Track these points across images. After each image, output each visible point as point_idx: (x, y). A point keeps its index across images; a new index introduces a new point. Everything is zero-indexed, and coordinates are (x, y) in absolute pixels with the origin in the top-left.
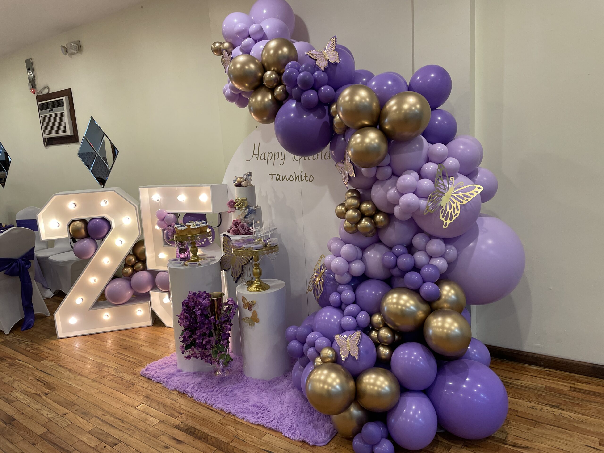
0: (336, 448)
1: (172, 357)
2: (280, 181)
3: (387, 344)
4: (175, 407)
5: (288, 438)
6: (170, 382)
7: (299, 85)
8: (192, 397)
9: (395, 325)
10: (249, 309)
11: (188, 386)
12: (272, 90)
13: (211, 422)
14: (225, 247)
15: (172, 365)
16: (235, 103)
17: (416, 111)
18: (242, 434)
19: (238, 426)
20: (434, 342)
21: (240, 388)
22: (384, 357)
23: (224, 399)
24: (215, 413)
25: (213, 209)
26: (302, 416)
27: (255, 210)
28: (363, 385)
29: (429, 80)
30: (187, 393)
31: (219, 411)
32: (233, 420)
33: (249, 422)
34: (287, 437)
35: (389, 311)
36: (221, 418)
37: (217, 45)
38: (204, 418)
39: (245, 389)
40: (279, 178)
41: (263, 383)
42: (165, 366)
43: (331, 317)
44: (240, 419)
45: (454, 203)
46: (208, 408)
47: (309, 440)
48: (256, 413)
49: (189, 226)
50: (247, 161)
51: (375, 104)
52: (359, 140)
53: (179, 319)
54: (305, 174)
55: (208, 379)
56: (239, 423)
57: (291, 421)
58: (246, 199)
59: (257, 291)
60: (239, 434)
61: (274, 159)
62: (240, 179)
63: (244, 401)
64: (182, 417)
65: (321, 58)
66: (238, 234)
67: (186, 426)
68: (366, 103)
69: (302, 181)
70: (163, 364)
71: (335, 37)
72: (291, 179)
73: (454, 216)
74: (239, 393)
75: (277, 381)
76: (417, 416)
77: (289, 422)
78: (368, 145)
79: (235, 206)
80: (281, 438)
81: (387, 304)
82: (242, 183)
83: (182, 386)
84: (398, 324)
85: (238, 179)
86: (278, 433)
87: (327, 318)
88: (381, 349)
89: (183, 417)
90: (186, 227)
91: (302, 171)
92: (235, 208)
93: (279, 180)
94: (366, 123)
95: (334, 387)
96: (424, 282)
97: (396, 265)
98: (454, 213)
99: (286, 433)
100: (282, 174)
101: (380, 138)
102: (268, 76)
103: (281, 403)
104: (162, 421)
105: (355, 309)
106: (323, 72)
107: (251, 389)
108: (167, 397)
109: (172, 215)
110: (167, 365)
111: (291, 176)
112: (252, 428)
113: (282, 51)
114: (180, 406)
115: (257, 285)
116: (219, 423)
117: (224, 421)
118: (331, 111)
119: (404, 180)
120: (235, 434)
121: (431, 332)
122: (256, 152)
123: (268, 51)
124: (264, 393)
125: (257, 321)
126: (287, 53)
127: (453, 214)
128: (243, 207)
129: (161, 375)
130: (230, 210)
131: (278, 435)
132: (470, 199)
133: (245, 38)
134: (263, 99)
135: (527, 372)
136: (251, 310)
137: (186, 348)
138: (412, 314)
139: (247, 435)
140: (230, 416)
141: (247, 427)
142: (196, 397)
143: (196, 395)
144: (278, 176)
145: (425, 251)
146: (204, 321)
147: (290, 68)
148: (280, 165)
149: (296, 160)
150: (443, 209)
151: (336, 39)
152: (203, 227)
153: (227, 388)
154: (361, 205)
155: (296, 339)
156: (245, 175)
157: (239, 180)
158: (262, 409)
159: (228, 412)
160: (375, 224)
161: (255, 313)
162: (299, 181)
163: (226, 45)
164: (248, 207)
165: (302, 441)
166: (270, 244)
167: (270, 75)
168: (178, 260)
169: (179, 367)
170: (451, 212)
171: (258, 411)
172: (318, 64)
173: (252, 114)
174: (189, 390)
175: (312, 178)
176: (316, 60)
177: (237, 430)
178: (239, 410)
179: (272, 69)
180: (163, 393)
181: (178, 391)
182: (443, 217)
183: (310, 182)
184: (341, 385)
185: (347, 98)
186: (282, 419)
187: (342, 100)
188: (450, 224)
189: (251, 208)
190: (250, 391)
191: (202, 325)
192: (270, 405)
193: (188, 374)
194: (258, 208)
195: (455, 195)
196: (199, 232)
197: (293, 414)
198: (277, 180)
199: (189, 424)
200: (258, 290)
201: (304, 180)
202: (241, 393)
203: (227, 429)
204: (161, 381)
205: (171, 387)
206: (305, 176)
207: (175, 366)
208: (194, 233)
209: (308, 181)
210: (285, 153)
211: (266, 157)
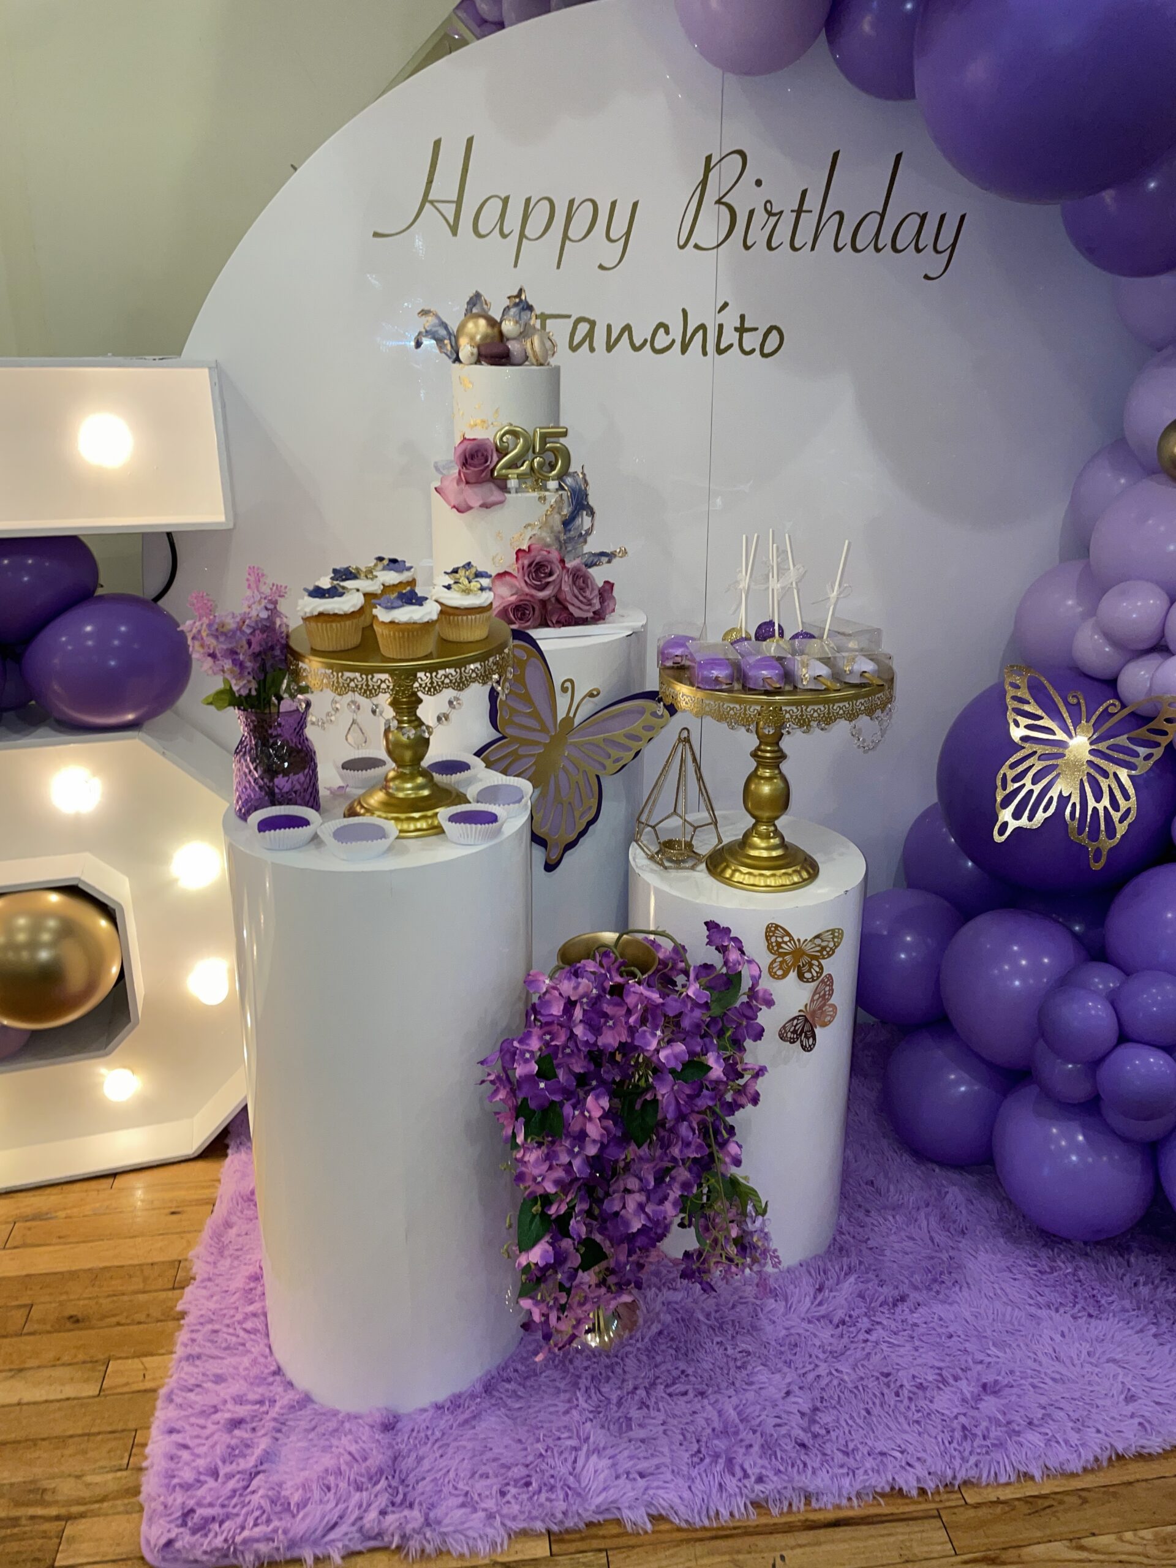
2: (592, 349)
33: (1064, 1473)
36: (943, 1533)
40: (590, 335)
50: (376, 235)
54: (742, 317)
58: (564, 434)
61: (565, 237)
62: (482, 323)
66: (544, 624)
69: (720, 351)
72: (661, 341)
79: (498, 472)
82: (512, 345)
91: (726, 305)
92: (502, 482)
93: (587, 343)
100: (611, 317)
110: (264, 1424)
115: (765, 854)
122: (445, 187)
125: (829, 1017)
128: (547, 478)
130: (471, 495)
136: (809, 980)
139: (1148, 1534)
144: (583, 328)
148: (601, 267)
149: (696, 246)
157: (477, 328)
161: (825, 989)
162: (705, 353)
164: (563, 477)
175: (773, 339)
183: (764, 355)
189: (572, 482)
201: (731, 346)
206: (741, 330)
209: (753, 351)
210: (635, 205)
211: (513, 222)
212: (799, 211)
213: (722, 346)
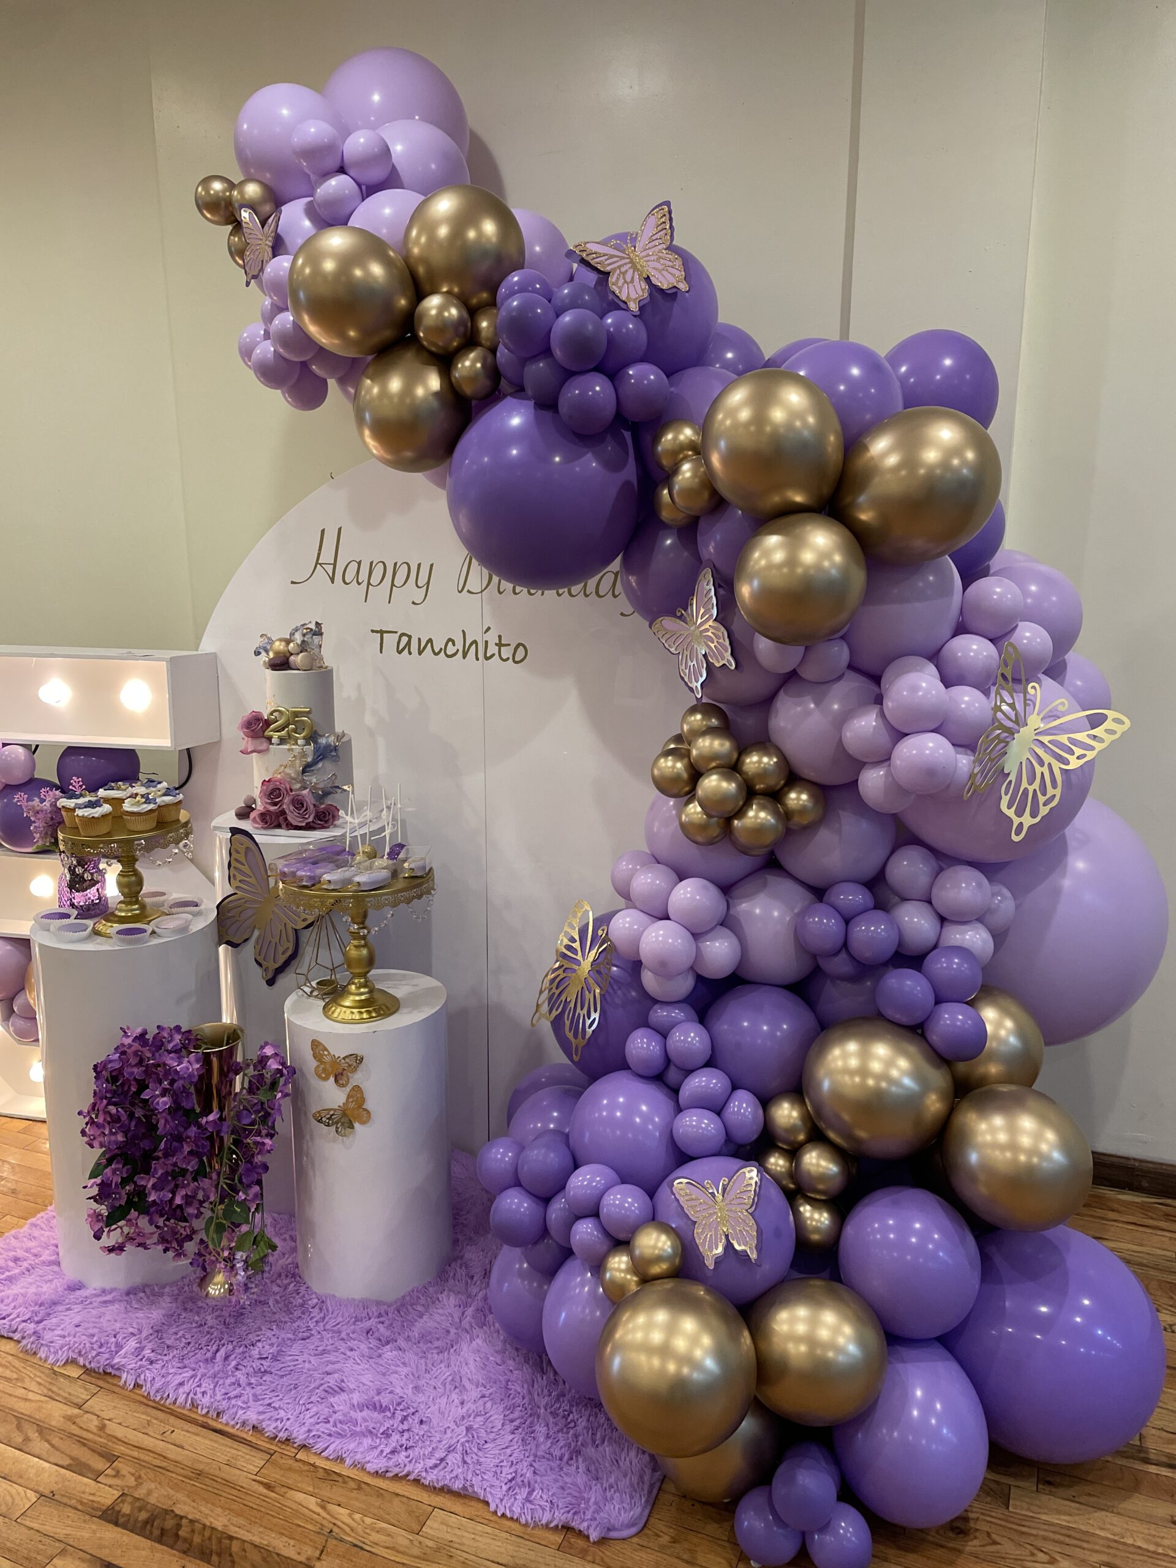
0: (675, 1541)
1: (36, 1233)
2: (410, 653)
3: (823, 1198)
4: (85, 1434)
5: (512, 1519)
6: (48, 1336)
7: (558, 352)
8: (137, 1386)
9: (850, 1137)
10: (336, 1081)
11: (119, 1347)
12: (444, 362)
13: (227, 1483)
14: (235, 868)
15: (44, 1263)
16: (279, 391)
17: (965, 471)
18: (349, 1521)
19: (326, 1491)
20: (983, 1190)
21: (303, 1339)
22: (815, 1237)
23: (258, 1390)
24: (235, 1445)
25: (175, 735)
26: (541, 1429)
27: (335, 748)
28: (776, 1340)
29: (938, 377)
30: (117, 1373)
31: (249, 1436)
32: (306, 1468)
33: (363, 1469)
34: (508, 1514)
35: (837, 1095)
36: (263, 1463)
37: (217, 186)
38: (201, 1467)
39: (321, 1339)
40: (409, 643)
41: (380, 1315)
42: (16, 1271)
43: (630, 1109)
44: (327, 1458)
45: (1041, 763)
46: (205, 1426)
47: (585, 1524)
48: (382, 1434)
49: (117, 802)
50: (293, 583)
51: (832, 438)
52: (779, 556)
53: (87, 1124)
54: (500, 637)
55: (184, 1315)
56: (330, 1477)
57: (508, 1451)
58: (309, 712)
59: (361, 1021)
60: (339, 1524)
61: (393, 585)
62: (283, 643)
63: (331, 1392)
64: (117, 1474)
65: (623, 269)
66: (279, 826)
67: (140, 1509)
68: (806, 433)
69: (487, 658)
70: (11, 1264)
71: (668, 203)
72: (451, 650)
73: (1045, 804)
74: (306, 1357)
75: (423, 1301)
76: (933, 1421)
77: (502, 1458)
78: (812, 572)
79: (268, 733)
80: (487, 1523)
81: (831, 1073)
82: (292, 658)
83: (95, 1346)
84: (862, 1134)
85: (277, 643)
86: (472, 1503)
87: (618, 1114)
88: (806, 1210)
89: (123, 1472)
90: (107, 808)
91: (489, 629)
92: (269, 739)
93: (407, 649)
94: (799, 498)
95: (696, 1365)
96: (938, 1001)
97: (845, 945)
98: (1044, 794)
99: (502, 1500)
100: (420, 633)
101: (848, 552)
102: (433, 312)
103: (457, 1384)
104: (48, 1497)
105: (716, 1084)
106: (635, 316)
107: (343, 1339)
108: (45, 1391)
109: (20, 750)
110: (25, 1264)
111: (450, 640)
112: (379, 1493)
113: (480, 233)
114: (102, 1428)
115: (357, 998)
116: (259, 1482)
117: (274, 1475)
118: (660, 448)
119: (914, 689)
120: (325, 1523)
121: (974, 1157)
122: (327, 556)
123: (430, 228)
124: (389, 1353)
125: (365, 1116)
126: (494, 239)
127: (1042, 799)
128: (297, 739)
129: (9, 1311)
130: (250, 744)
131: (475, 1509)
132: (1090, 755)
133: (326, 175)
134: (408, 389)
135: (1113, 1210)
136: (343, 1086)
137: (111, 1220)
138: (912, 1102)
139: (368, 1521)
140: (290, 1451)
141: (359, 1488)
142: (157, 1385)
143: (153, 1379)
144: (405, 640)
145: (930, 902)
146: (182, 1130)
147: (521, 291)
148: (413, 603)
149: (469, 591)
150: (1011, 781)
151: (670, 212)
152: (167, 806)
153: (259, 1344)
154: (743, 757)
155: (517, 1183)
156: (296, 630)
157: (279, 646)
158: (399, 1415)
159: (282, 1435)
160: (786, 816)
161: (357, 1096)
162: (477, 659)
163: (252, 190)
164: (312, 738)
165: (563, 1527)
166: (412, 866)
167: (442, 308)
168: (68, 916)
169: (70, 1270)
170: (1035, 791)
171: (387, 1425)
172: (614, 288)
173: (367, 432)
174: (124, 1361)
175: (521, 653)
176: (608, 273)
177: (330, 1507)
178: (323, 1427)
179: (445, 289)
180: (27, 1380)
181: (84, 1366)
182: (1009, 807)
183: (516, 662)
184: (720, 1354)
185: (745, 415)
186: (475, 1450)
187: (725, 418)
188: (1031, 827)
189: (323, 741)
190: (342, 1346)
191: (175, 1144)
192: (421, 1398)
193: (109, 1297)
194: (344, 740)
195: (1045, 739)
196: (154, 824)
197: (509, 1427)
199: (152, 1500)
200: (365, 1016)
201: (494, 655)
202: (312, 1359)
203: (294, 1506)
204: (14, 1332)
205: (56, 1353)
206: (500, 645)
207: (56, 1268)
208: (139, 828)
209: (508, 659)
210: (432, 565)
211: (363, 576)
213: (488, 655)
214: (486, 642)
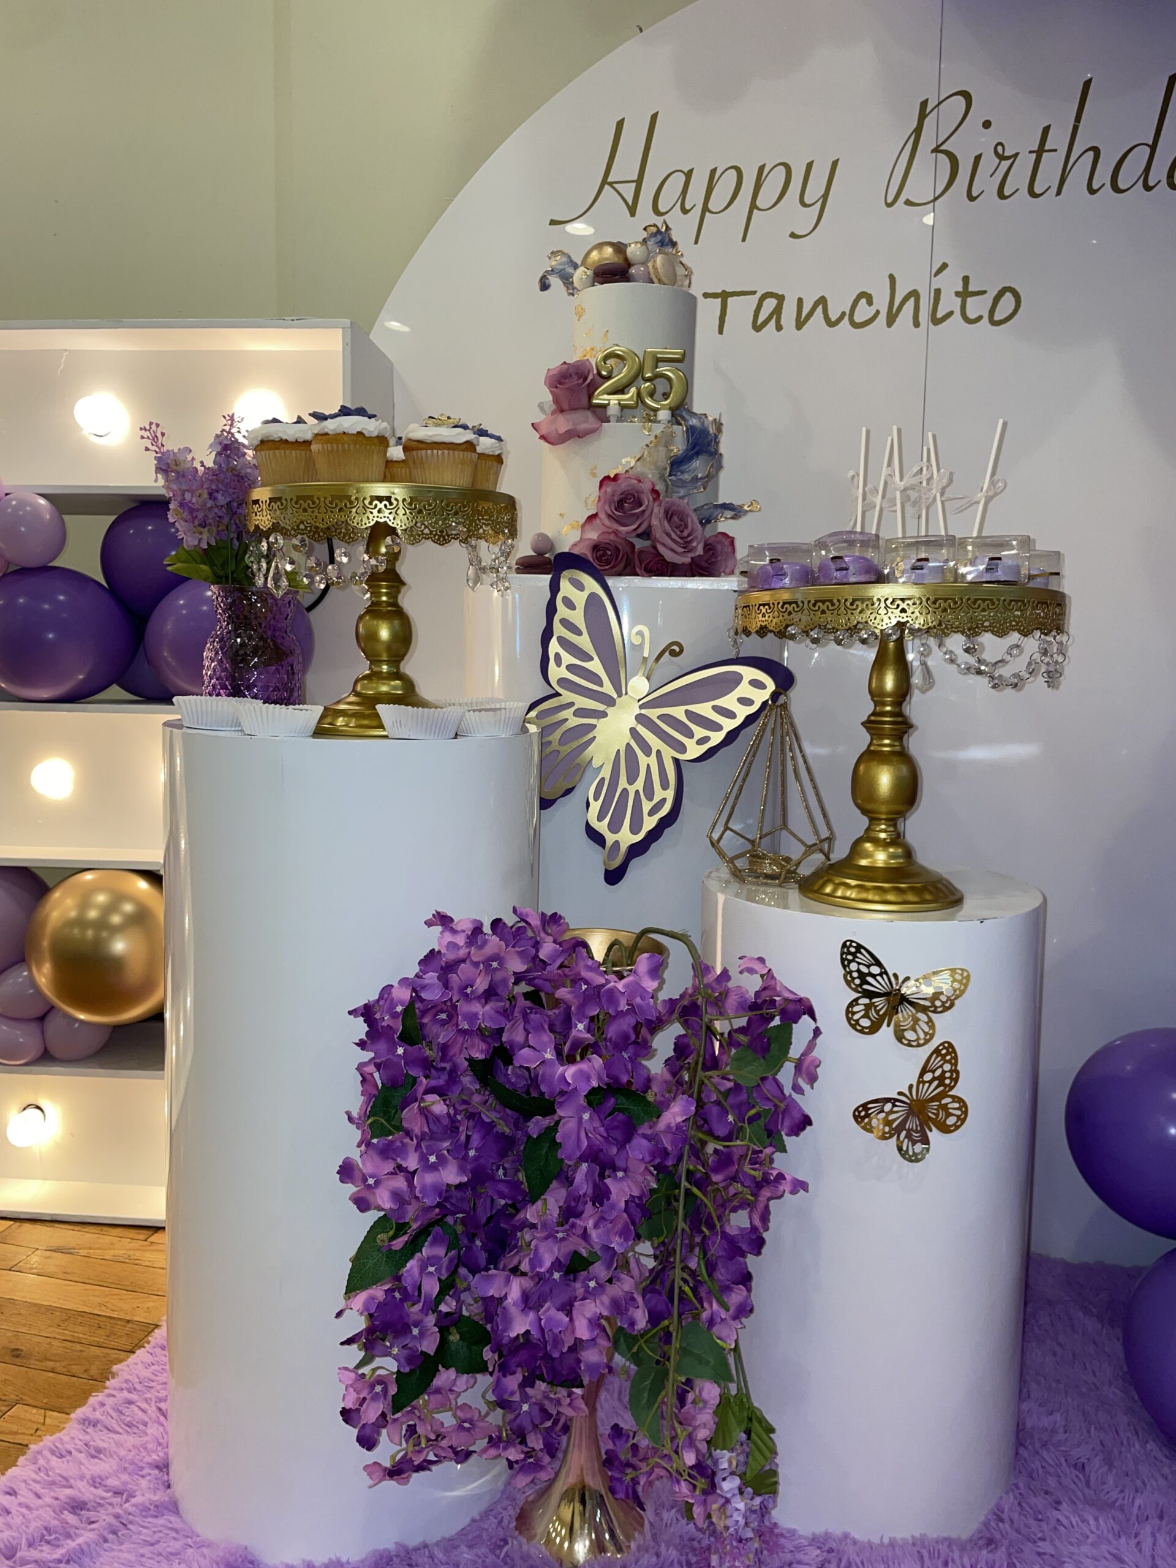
2: (779, 328)
27: (716, 440)
40: (778, 311)
50: (553, 222)
54: (966, 280)
58: (681, 358)
61: (753, 206)
69: (936, 321)
70: (70, 1519)
72: (863, 313)
79: (596, 398)
82: (632, 268)
91: (944, 266)
92: (600, 409)
93: (773, 321)
100: (801, 291)
122: (626, 167)
125: (953, 1115)
128: (655, 409)
130: (561, 423)
136: (914, 1044)
144: (770, 304)
148: (793, 235)
149: (908, 203)
157: (601, 257)
161: (944, 1068)
162: (917, 324)
164: (683, 410)
175: (1007, 303)
183: (994, 323)
189: (695, 423)
198: (757, 327)
201: (951, 313)
206: (965, 294)
209: (980, 318)
210: (835, 164)
211: (696, 197)
212: (1040, 152)
213: (939, 315)
214: (938, 292)
